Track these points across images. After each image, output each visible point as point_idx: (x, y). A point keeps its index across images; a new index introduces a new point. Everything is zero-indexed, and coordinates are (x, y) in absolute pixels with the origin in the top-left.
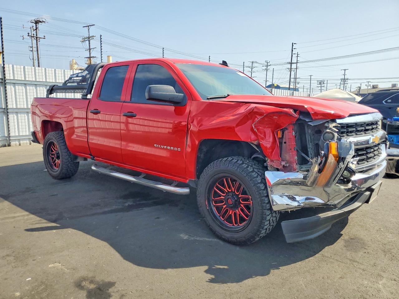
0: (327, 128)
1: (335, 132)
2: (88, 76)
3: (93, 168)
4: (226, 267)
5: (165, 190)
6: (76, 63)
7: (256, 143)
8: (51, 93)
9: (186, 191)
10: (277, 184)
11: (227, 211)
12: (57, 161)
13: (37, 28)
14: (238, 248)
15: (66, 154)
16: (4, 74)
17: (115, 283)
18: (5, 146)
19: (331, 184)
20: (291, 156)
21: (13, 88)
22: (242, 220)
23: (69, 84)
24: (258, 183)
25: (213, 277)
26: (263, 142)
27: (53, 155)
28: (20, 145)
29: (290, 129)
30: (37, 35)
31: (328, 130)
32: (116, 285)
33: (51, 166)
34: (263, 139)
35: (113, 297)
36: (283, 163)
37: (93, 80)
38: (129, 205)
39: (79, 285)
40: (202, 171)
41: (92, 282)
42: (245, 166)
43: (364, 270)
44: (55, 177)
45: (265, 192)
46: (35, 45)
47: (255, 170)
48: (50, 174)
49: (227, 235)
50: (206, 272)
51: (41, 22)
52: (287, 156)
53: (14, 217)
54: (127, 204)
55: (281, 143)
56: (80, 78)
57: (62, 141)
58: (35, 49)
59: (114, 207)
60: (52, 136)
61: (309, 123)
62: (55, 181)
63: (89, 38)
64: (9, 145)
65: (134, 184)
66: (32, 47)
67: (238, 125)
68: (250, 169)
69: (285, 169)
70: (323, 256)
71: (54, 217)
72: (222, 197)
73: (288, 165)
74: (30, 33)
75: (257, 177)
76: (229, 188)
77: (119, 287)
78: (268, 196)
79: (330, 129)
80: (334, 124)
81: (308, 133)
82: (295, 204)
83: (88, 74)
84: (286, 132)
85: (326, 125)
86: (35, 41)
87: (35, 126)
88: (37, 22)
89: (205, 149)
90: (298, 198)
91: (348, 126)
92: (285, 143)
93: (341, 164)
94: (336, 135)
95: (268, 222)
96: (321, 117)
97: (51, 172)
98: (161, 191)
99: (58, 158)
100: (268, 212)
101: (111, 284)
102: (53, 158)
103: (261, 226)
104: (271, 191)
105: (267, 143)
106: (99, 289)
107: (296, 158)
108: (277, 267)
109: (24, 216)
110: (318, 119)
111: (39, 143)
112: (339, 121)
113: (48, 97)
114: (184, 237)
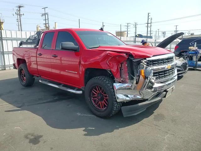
0: (141, 62)
1: (145, 64)
2: (37, 37)
3: (40, 81)
4: (94, 128)
5: (71, 92)
6: (40, 27)
7: (109, 70)
8: (21, 45)
9: (81, 92)
10: (119, 89)
11: (98, 102)
12: (24, 78)
13: (20, 10)
14: (103, 120)
15: (28, 75)
16: (2, 35)
17: (43, 136)
18: (3, 70)
19: (143, 89)
20: (126, 76)
21: (6, 42)
22: (105, 106)
23: (28, 41)
24: (111, 89)
25: (86, 133)
26: (112, 70)
27: (22, 75)
28: (10, 69)
29: (125, 63)
30: (20, 13)
31: (142, 64)
32: (43, 137)
33: (22, 80)
34: (112, 68)
35: (41, 142)
36: (122, 79)
37: (39, 39)
38: (56, 99)
39: (26, 137)
40: (87, 83)
41: (32, 135)
42: (105, 81)
43: (160, 130)
44: (23, 86)
45: (114, 93)
46: (19, 19)
47: (110, 82)
48: (21, 84)
49: (98, 113)
50: (84, 130)
51: (21, 7)
52: (123, 76)
53: (2, 105)
54: (55, 99)
55: (121, 70)
56: (34, 38)
57: (26, 68)
58: (19, 20)
59: (49, 100)
60: (22, 66)
61: (133, 60)
62: (24, 87)
63: (45, 14)
64: (5, 70)
65: (58, 89)
66: (18, 19)
67: (101, 61)
68: (107, 82)
69: (123, 82)
70: (142, 123)
71: (20, 105)
72: (96, 95)
73: (124, 80)
74: (16, 12)
75: (110, 86)
76: (99, 91)
77: (44, 138)
78: (115, 95)
79: (143, 63)
80: (145, 61)
81: (134, 64)
82: (128, 99)
83: (37, 36)
84: (123, 65)
85: (141, 61)
86: (19, 17)
87: (14, 61)
88: (20, 7)
89: (88, 72)
90: (129, 96)
91: (153, 61)
92: (123, 70)
93: (146, 80)
94: (145, 66)
95: (116, 107)
96: (139, 57)
97: (22, 83)
98: (69, 92)
99: (25, 76)
100: (115, 103)
101: (41, 136)
102: (22, 76)
103: (112, 109)
104: (116, 93)
105: (114, 70)
106: (35, 138)
107: (128, 77)
108: (118, 128)
109: (7, 104)
110: (137, 58)
111: (16, 69)
112: (147, 59)
113: (19, 47)
114: (79, 114)
